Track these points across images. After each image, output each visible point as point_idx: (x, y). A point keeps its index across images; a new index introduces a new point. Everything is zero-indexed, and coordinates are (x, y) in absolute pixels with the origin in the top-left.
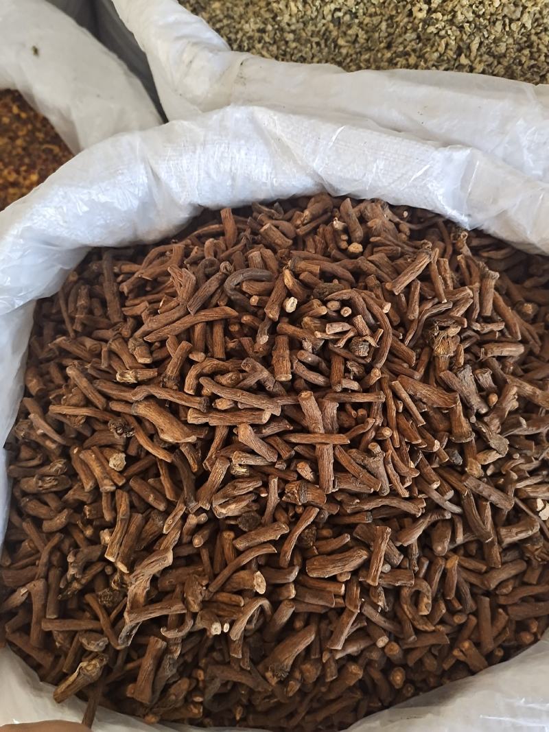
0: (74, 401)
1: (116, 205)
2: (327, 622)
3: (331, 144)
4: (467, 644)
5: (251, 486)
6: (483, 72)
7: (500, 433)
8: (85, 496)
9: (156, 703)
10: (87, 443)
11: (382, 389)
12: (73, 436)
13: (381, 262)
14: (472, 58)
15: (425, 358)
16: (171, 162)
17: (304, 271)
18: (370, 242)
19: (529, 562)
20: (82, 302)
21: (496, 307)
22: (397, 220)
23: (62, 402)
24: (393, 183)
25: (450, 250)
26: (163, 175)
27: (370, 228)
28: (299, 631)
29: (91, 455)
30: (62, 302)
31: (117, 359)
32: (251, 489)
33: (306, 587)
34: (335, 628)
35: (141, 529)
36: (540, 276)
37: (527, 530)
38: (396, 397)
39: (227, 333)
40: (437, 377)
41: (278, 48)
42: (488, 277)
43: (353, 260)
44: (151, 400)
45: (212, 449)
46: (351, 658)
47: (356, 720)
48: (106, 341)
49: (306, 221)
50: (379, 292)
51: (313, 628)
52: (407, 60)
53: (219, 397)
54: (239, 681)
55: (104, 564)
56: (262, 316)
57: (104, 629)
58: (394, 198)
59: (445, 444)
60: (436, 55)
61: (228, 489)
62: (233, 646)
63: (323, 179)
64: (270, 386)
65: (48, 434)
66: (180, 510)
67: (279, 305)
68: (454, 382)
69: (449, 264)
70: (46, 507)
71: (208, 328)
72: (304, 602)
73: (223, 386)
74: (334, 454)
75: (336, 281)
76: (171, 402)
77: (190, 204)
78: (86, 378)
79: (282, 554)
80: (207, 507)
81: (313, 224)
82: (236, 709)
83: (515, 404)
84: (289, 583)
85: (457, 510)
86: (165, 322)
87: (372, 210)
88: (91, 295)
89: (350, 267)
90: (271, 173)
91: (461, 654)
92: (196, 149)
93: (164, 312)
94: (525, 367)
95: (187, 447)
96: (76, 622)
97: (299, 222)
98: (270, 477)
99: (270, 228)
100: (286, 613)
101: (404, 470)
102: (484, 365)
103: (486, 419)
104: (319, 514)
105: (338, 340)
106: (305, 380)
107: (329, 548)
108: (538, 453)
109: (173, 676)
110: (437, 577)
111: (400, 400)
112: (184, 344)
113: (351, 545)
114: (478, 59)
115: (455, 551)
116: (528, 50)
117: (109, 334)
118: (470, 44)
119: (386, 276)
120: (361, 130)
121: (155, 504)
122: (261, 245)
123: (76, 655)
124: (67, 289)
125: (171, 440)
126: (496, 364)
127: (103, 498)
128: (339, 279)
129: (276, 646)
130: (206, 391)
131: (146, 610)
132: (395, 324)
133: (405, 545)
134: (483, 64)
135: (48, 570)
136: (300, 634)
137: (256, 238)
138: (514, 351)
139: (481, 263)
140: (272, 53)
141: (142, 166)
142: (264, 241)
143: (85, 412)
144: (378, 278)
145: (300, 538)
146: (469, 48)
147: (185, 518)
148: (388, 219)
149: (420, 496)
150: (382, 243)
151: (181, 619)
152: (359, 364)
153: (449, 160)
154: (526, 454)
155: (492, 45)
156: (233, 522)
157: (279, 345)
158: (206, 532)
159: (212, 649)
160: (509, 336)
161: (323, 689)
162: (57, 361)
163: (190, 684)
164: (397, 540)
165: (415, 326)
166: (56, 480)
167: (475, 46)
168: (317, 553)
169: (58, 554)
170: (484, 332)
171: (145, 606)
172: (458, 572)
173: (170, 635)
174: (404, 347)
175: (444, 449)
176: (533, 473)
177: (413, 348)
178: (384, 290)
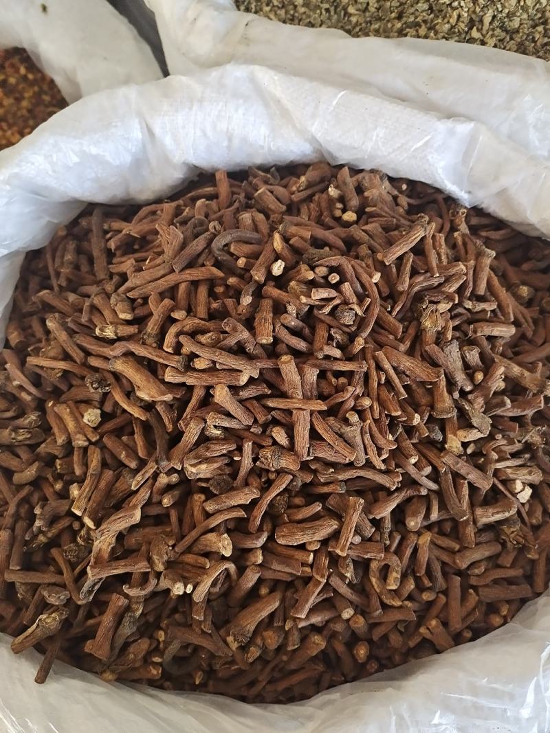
0: (52, 354)
1: (108, 158)
2: (292, 590)
3: (332, 108)
4: (434, 622)
5: (225, 448)
6: (495, 46)
7: (484, 413)
8: (57, 449)
9: (114, 661)
10: (63, 397)
11: (365, 358)
12: (49, 389)
13: (375, 232)
14: (484, 32)
15: (412, 331)
16: (167, 118)
17: (294, 236)
18: (366, 213)
19: (504, 544)
20: (69, 257)
21: (489, 286)
22: (396, 193)
23: (40, 355)
24: (393, 152)
25: (447, 227)
26: (157, 131)
27: (367, 198)
28: (263, 598)
29: (66, 409)
30: (48, 256)
31: (99, 315)
32: (225, 452)
33: (274, 553)
34: (300, 597)
35: (110, 486)
36: (539, 261)
37: (504, 511)
38: (379, 368)
39: (212, 294)
40: (423, 351)
41: (286, 13)
42: (484, 255)
43: (346, 229)
44: (130, 357)
45: (188, 410)
46: (314, 628)
47: (318, 692)
48: (89, 296)
49: (301, 188)
50: (370, 262)
51: (278, 596)
52: (417, 31)
53: (197, 356)
54: (200, 644)
55: (73, 519)
56: (248, 280)
57: (67, 583)
58: (393, 169)
59: (426, 418)
60: (447, 26)
61: (201, 450)
62: (195, 609)
63: (321, 145)
64: (250, 348)
65: (24, 386)
66: (150, 469)
67: (266, 268)
68: (440, 357)
69: (446, 240)
70: (18, 459)
71: (193, 288)
72: (271, 569)
73: (203, 345)
74: (311, 421)
75: (327, 249)
76: (150, 360)
77: (184, 163)
78: (66, 331)
79: (252, 519)
80: (179, 467)
81: (309, 192)
82: (196, 674)
83: (502, 385)
84: (256, 548)
85: (434, 486)
86: (149, 279)
87: (371, 180)
88: (79, 251)
89: (343, 235)
90: (268, 136)
91: (428, 631)
92: (192, 105)
93: (149, 269)
94: (515, 349)
95: (162, 406)
96: (39, 574)
97: (294, 188)
98: (244, 440)
99: (264, 193)
100: (251, 578)
101: (381, 442)
102: (472, 342)
103: (470, 397)
104: (292, 481)
105: (323, 306)
106: (287, 345)
107: (300, 516)
108: (521, 436)
109: (132, 634)
110: (409, 552)
111: (382, 371)
112: (167, 301)
113: (322, 514)
114: (490, 33)
115: (429, 528)
116: (542, 26)
117: (92, 289)
118: (483, 16)
119: (378, 247)
120: (363, 96)
121: (126, 462)
122: (254, 209)
123: (37, 607)
124: (55, 244)
125: (146, 398)
126: (485, 343)
127: (75, 453)
128: (331, 247)
129: (239, 612)
130: (185, 350)
131: (109, 566)
132: (384, 295)
133: (378, 518)
134: (494, 39)
135: (15, 522)
136: (265, 600)
137: (250, 202)
138: (506, 332)
139: (478, 241)
140: (280, 17)
141: (137, 121)
142: (258, 206)
143: (62, 365)
144: (370, 248)
145: (271, 505)
146: (481, 21)
147: (155, 476)
148: (386, 191)
149: (397, 470)
150: (378, 214)
151: (145, 578)
152: (343, 332)
153: (451, 133)
154: (509, 436)
155: (506, 20)
156: (204, 485)
157: (263, 308)
158: (176, 493)
159: (175, 610)
160: (502, 317)
161: (285, 658)
162: (39, 315)
163: (150, 645)
164: (370, 513)
165: (403, 298)
166: (30, 432)
167: (487, 19)
168: (287, 521)
169: (27, 506)
170: (475, 310)
171: (109, 561)
172: (430, 549)
173: (133, 592)
174: (391, 319)
175: (425, 424)
176: (515, 455)
177: (401, 321)
178: (375, 261)
